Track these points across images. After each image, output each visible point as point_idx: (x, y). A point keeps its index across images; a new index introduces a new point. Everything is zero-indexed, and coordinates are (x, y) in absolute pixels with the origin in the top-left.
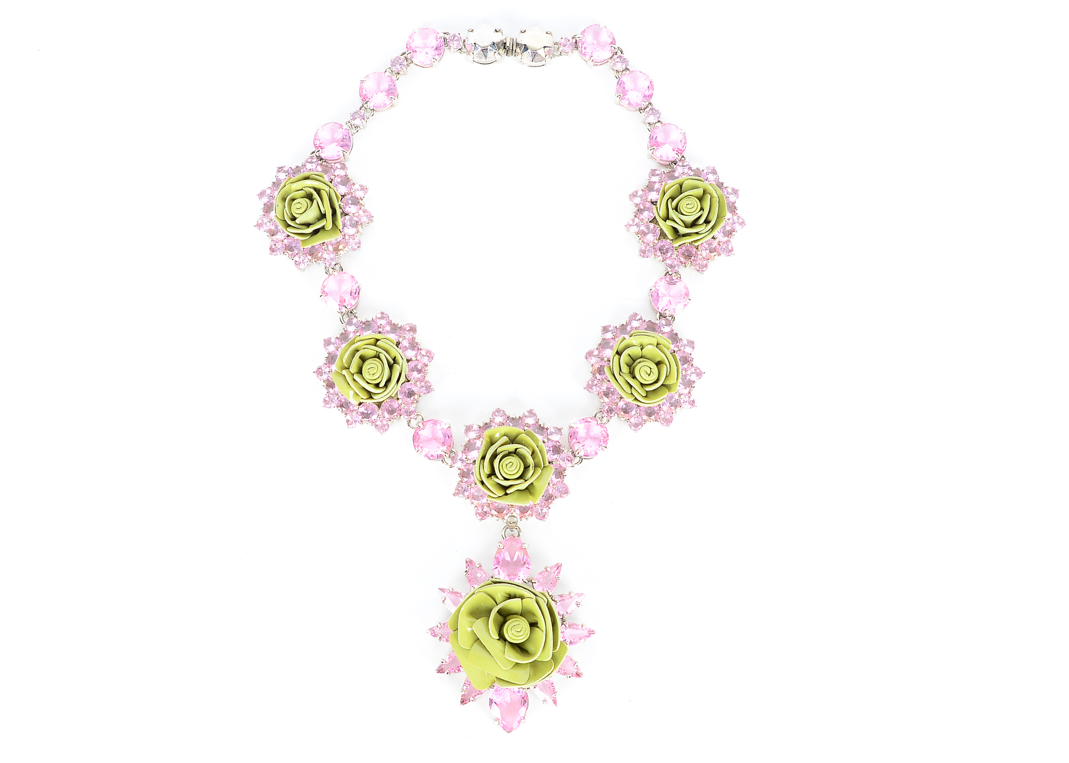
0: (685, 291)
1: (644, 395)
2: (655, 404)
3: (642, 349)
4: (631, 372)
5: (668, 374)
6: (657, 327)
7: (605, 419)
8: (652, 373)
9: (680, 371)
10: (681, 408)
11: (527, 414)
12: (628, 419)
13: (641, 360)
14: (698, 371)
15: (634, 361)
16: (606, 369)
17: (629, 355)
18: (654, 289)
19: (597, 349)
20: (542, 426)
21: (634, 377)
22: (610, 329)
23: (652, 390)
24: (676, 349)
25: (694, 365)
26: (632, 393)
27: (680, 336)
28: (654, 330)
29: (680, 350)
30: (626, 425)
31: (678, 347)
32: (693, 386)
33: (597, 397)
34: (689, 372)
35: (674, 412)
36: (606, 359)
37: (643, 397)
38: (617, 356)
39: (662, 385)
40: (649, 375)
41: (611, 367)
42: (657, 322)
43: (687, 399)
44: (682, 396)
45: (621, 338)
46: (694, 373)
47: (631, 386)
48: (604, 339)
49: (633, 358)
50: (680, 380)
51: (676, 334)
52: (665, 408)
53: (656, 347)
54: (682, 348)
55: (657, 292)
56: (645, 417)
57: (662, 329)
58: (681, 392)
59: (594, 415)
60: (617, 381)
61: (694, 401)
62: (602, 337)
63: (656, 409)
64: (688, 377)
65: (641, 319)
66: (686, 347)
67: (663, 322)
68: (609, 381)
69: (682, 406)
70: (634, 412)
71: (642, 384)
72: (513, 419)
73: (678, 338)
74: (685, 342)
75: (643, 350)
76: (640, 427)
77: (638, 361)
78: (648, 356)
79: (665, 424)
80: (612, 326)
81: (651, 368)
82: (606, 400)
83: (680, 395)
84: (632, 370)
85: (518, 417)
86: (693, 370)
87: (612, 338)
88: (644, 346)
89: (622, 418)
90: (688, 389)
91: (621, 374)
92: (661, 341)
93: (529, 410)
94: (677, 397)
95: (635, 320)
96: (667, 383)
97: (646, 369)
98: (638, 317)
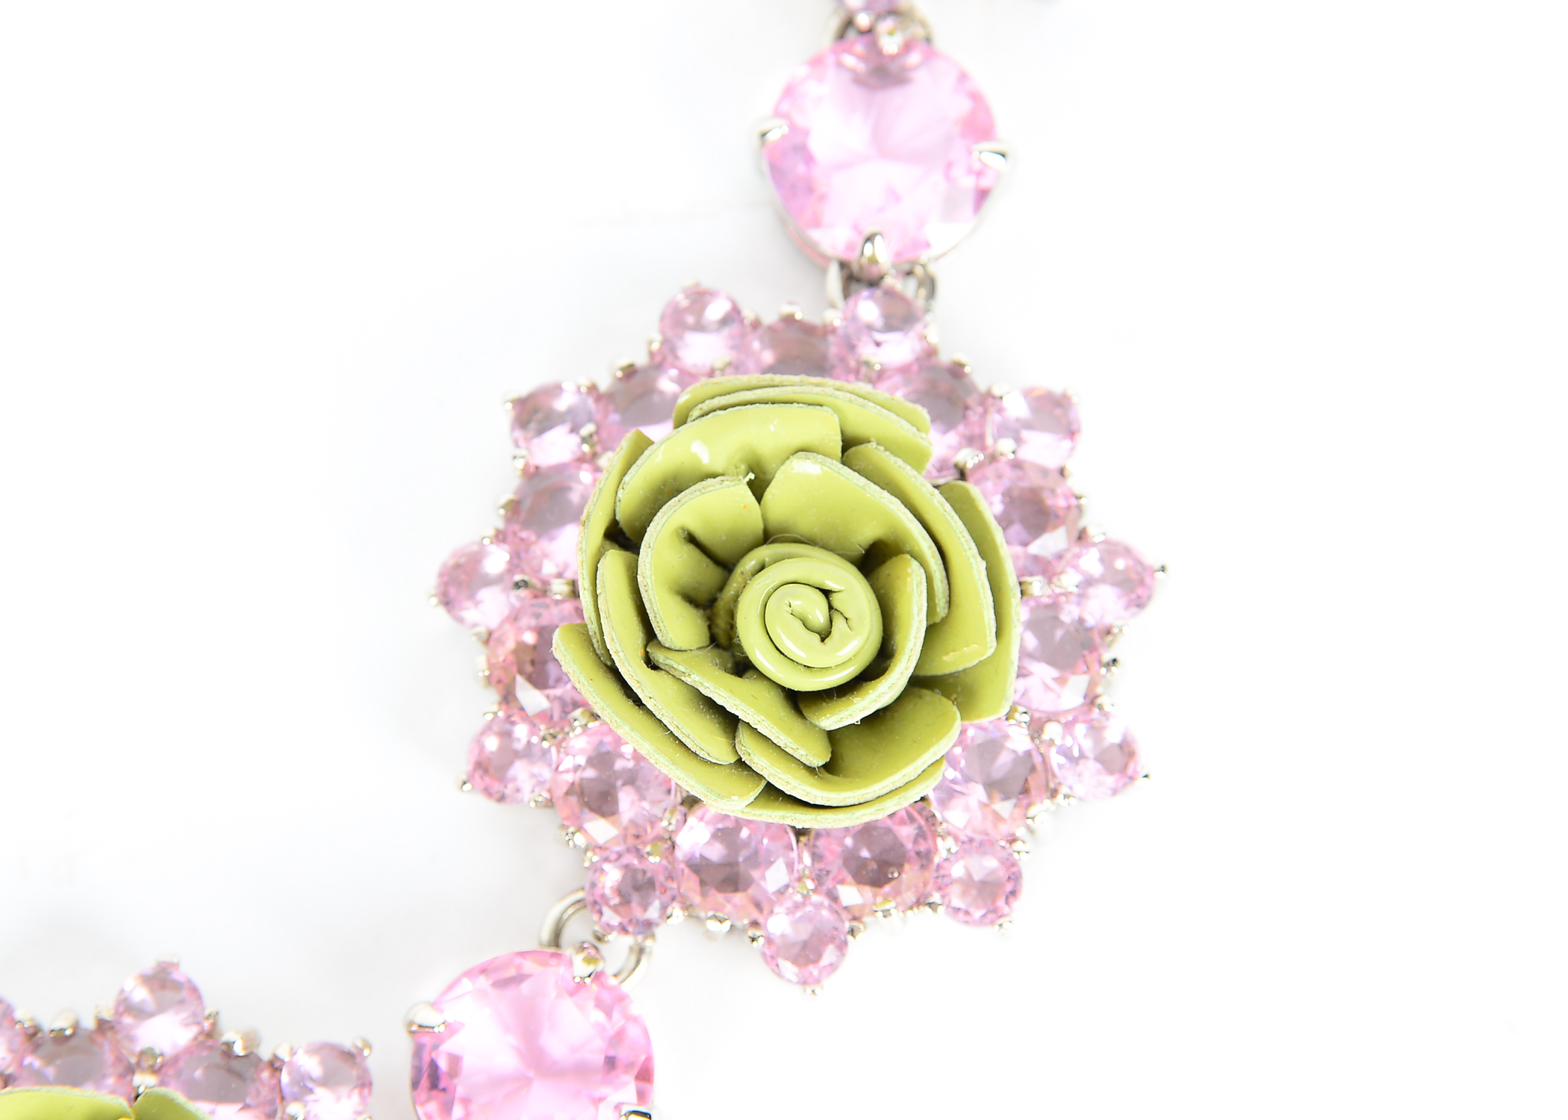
0: (964, 105)
1: (818, 760)
2: (892, 805)
3: (758, 488)
4: (723, 640)
5: (941, 609)
6: (833, 349)
7: (619, 946)
8: (839, 622)
9: (1011, 580)
10: (1060, 797)
11: (140, 994)
12: (755, 924)
13: (764, 552)
14: (1120, 564)
15: (725, 564)
16: (566, 652)
17: (692, 539)
18: (778, 132)
19: (500, 537)
20: (239, 1050)
21: (743, 667)
22: (562, 404)
23: (856, 719)
24: (969, 458)
25: (1095, 534)
26: (741, 764)
27: (980, 377)
28: (819, 367)
29: (993, 458)
30: (749, 958)
31: (975, 440)
32: (1107, 657)
33: (547, 822)
34: (1069, 580)
35: (1021, 832)
36: (560, 588)
37: (811, 770)
38: (614, 559)
39: (918, 683)
40: (824, 635)
41: (593, 627)
42: (834, 318)
43: (1087, 744)
44: (1052, 731)
45: (625, 444)
46: (1102, 580)
47: (730, 723)
48: (532, 474)
49: (720, 551)
50: (1021, 637)
51: (956, 371)
52: (956, 817)
53: (844, 462)
54: (1006, 446)
55: (798, 147)
56: (851, 894)
57: (867, 351)
58: (1043, 702)
59: (546, 934)
60: (638, 702)
61: (1126, 750)
62: (520, 464)
63: (906, 833)
64: (1069, 613)
65: (734, 316)
66: (1025, 434)
67: (868, 308)
68: (595, 717)
69: (1064, 790)
70: (774, 877)
71: (798, 701)
72: (60, 1038)
73: (971, 388)
74: (1016, 408)
75: (769, 494)
76: (829, 954)
77: (749, 563)
78: (805, 525)
79: (977, 914)
80: (568, 386)
81: (827, 593)
82: (601, 829)
83: (1036, 728)
84: (721, 622)
85: (89, 1023)
86: (1091, 562)
87: (581, 460)
88: (770, 466)
89: (712, 925)
90: (1078, 683)
91: (659, 657)
92: (865, 419)
93: (148, 965)
94: (1019, 740)
95: (700, 327)
96: (949, 662)
97: (797, 604)
98: (716, 311)
